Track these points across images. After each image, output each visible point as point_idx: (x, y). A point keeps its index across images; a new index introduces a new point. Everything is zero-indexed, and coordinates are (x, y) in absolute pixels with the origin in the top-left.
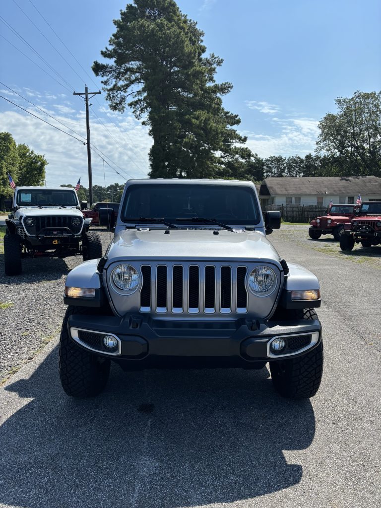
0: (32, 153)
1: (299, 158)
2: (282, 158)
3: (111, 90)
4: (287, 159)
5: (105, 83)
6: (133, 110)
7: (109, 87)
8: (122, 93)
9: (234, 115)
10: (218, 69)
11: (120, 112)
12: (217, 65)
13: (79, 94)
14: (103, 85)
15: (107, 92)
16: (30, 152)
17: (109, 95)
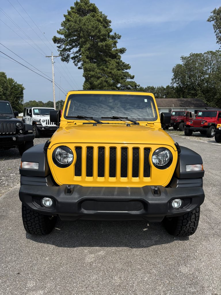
0: (16, 83)
1: (163, 87)
2: (154, 88)
3: (62, 51)
4: (156, 88)
5: (59, 47)
6: (73, 61)
7: (61, 49)
8: (68, 52)
9: (127, 64)
10: (118, 40)
11: (67, 62)
12: (118, 38)
13: (48, 57)
14: (58, 48)
15: (60, 52)
16: (15, 82)
17: (61, 53)
